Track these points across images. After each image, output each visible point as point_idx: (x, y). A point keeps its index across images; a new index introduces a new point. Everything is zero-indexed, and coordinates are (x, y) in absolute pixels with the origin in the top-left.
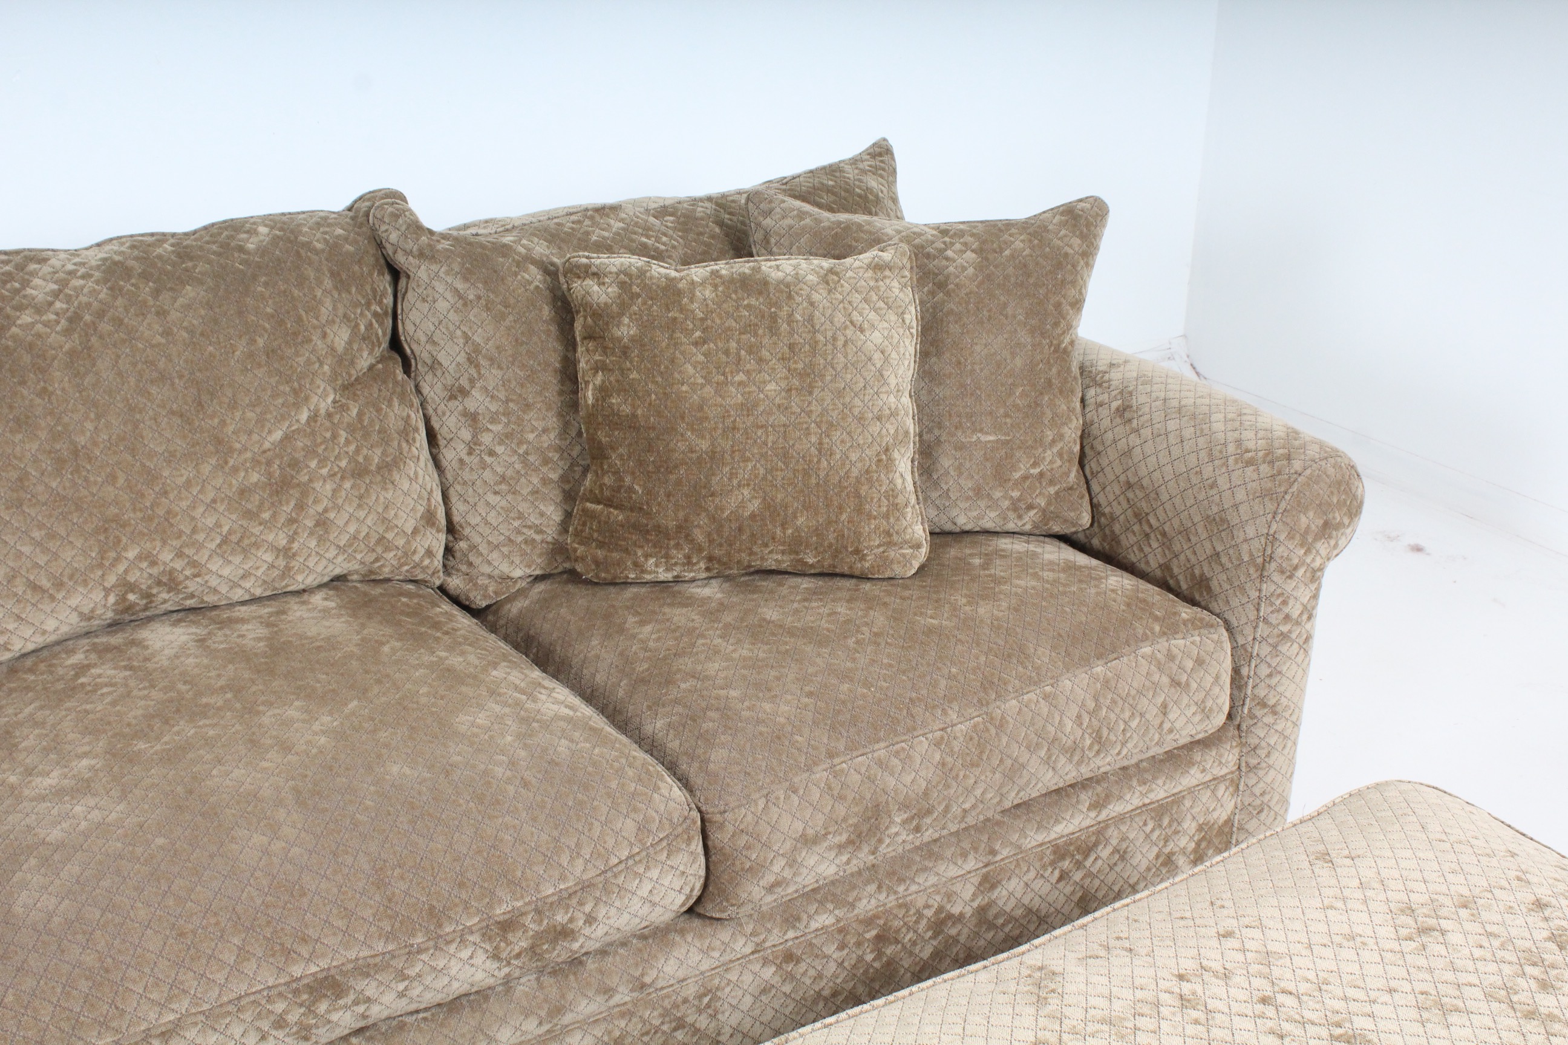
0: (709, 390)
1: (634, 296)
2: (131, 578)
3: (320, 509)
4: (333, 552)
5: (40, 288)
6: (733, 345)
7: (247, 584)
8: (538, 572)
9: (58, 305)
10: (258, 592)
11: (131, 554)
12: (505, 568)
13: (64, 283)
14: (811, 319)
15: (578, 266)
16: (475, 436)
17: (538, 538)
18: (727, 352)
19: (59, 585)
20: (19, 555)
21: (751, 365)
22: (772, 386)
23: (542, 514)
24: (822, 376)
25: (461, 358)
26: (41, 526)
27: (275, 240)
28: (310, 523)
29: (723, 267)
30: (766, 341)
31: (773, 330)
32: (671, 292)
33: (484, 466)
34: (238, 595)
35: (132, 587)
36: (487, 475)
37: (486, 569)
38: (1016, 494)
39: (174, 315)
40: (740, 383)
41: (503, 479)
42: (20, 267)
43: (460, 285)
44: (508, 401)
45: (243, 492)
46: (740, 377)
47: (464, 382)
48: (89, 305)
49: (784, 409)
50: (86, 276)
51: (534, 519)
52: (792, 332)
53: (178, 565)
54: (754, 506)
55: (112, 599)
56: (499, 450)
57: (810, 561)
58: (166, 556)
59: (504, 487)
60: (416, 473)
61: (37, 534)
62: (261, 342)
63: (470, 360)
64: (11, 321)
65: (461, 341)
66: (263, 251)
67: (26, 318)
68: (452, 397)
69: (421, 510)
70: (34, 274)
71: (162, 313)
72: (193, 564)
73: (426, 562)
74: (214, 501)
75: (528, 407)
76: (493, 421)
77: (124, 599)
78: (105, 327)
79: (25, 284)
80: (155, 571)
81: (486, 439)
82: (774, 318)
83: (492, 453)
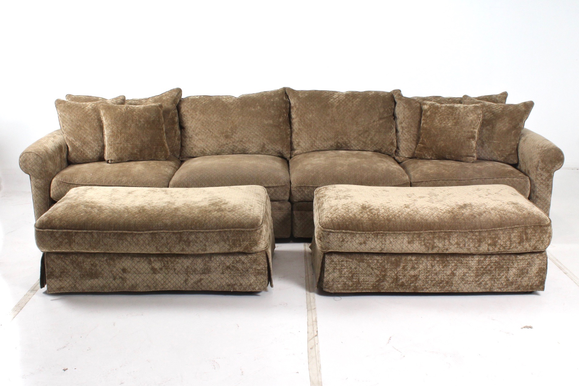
0: (439, 124)
1: (431, 108)
2: (339, 141)
3: (372, 136)
4: (373, 145)
5: (335, 96)
6: (445, 117)
7: (358, 147)
8: (410, 157)
9: (337, 99)
10: (359, 149)
11: (339, 137)
12: (404, 155)
13: (339, 96)
14: (459, 113)
15: (424, 103)
16: (402, 131)
17: (411, 150)
18: (443, 118)
19: (328, 139)
20: (323, 134)
21: (447, 120)
22: (449, 124)
23: (412, 146)
24: (459, 123)
25: (402, 117)
26: (327, 130)
27: (374, 94)
28: (369, 139)
29: (448, 105)
30: (450, 117)
31: (452, 115)
32: (437, 108)
33: (403, 136)
34: (356, 148)
35: (339, 143)
36: (404, 138)
37: (401, 155)
38: (499, 153)
39: (354, 102)
40: (445, 123)
41: (406, 139)
42: (334, 93)
43: (404, 105)
44: (408, 125)
45: (359, 131)
46: (444, 122)
47: (402, 121)
48: (342, 99)
49: (451, 128)
50: (343, 95)
51: (410, 147)
52: (455, 116)
53: (347, 141)
54: (443, 145)
55: (335, 144)
56: (406, 133)
57: (453, 157)
58: (345, 138)
59: (406, 140)
60: (391, 135)
61: (326, 131)
62: (367, 108)
63: (404, 118)
64: (330, 100)
65: (403, 114)
66: (372, 95)
67: (332, 100)
68: (400, 124)
69: (391, 141)
70: (335, 94)
71: (353, 102)
72: (349, 141)
73: (390, 151)
74: (354, 132)
75: (412, 126)
76: (406, 128)
77: (337, 145)
78: (343, 103)
79: (334, 95)
80: (343, 141)
81: (404, 131)
82: (453, 113)
83: (405, 134)
